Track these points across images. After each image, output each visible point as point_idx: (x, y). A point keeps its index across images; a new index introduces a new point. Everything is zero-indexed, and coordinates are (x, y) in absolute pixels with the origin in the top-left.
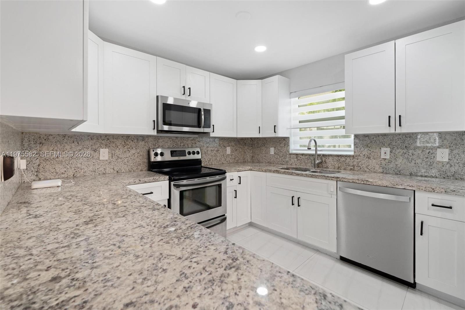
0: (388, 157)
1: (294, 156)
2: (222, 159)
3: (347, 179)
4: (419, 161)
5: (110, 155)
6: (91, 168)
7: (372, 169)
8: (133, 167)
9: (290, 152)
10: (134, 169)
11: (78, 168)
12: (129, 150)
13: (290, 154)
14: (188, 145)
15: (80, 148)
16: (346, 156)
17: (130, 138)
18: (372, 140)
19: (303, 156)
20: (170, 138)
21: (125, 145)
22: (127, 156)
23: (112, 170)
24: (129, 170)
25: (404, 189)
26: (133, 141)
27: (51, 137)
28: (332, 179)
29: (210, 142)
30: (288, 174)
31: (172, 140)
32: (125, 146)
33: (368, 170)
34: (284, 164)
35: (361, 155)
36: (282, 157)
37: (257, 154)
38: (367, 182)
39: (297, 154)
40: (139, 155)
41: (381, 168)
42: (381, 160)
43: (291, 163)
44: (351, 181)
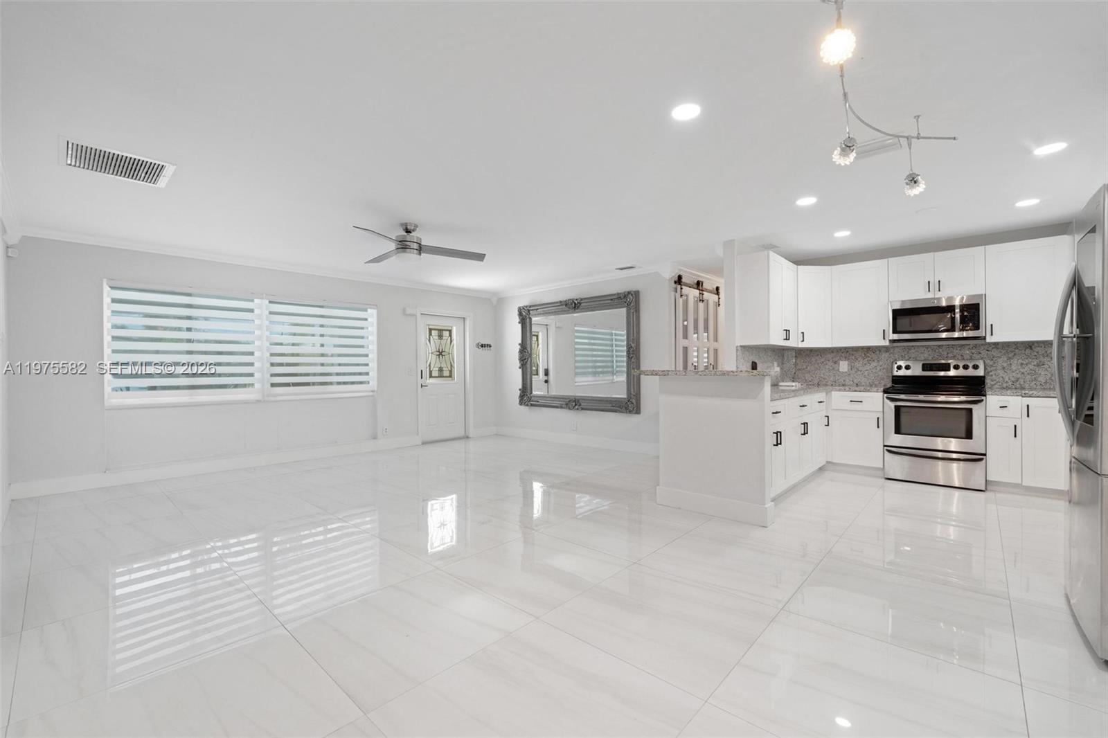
5: (850, 368)
6: (832, 379)
8: (875, 380)
11: (821, 377)
12: (870, 362)
15: (823, 360)
17: (871, 349)
22: (868, 369)
23: (852, 383)
26: (874, 353)
27: (802, 352)
32: (865, 359)
40: (882, 367)
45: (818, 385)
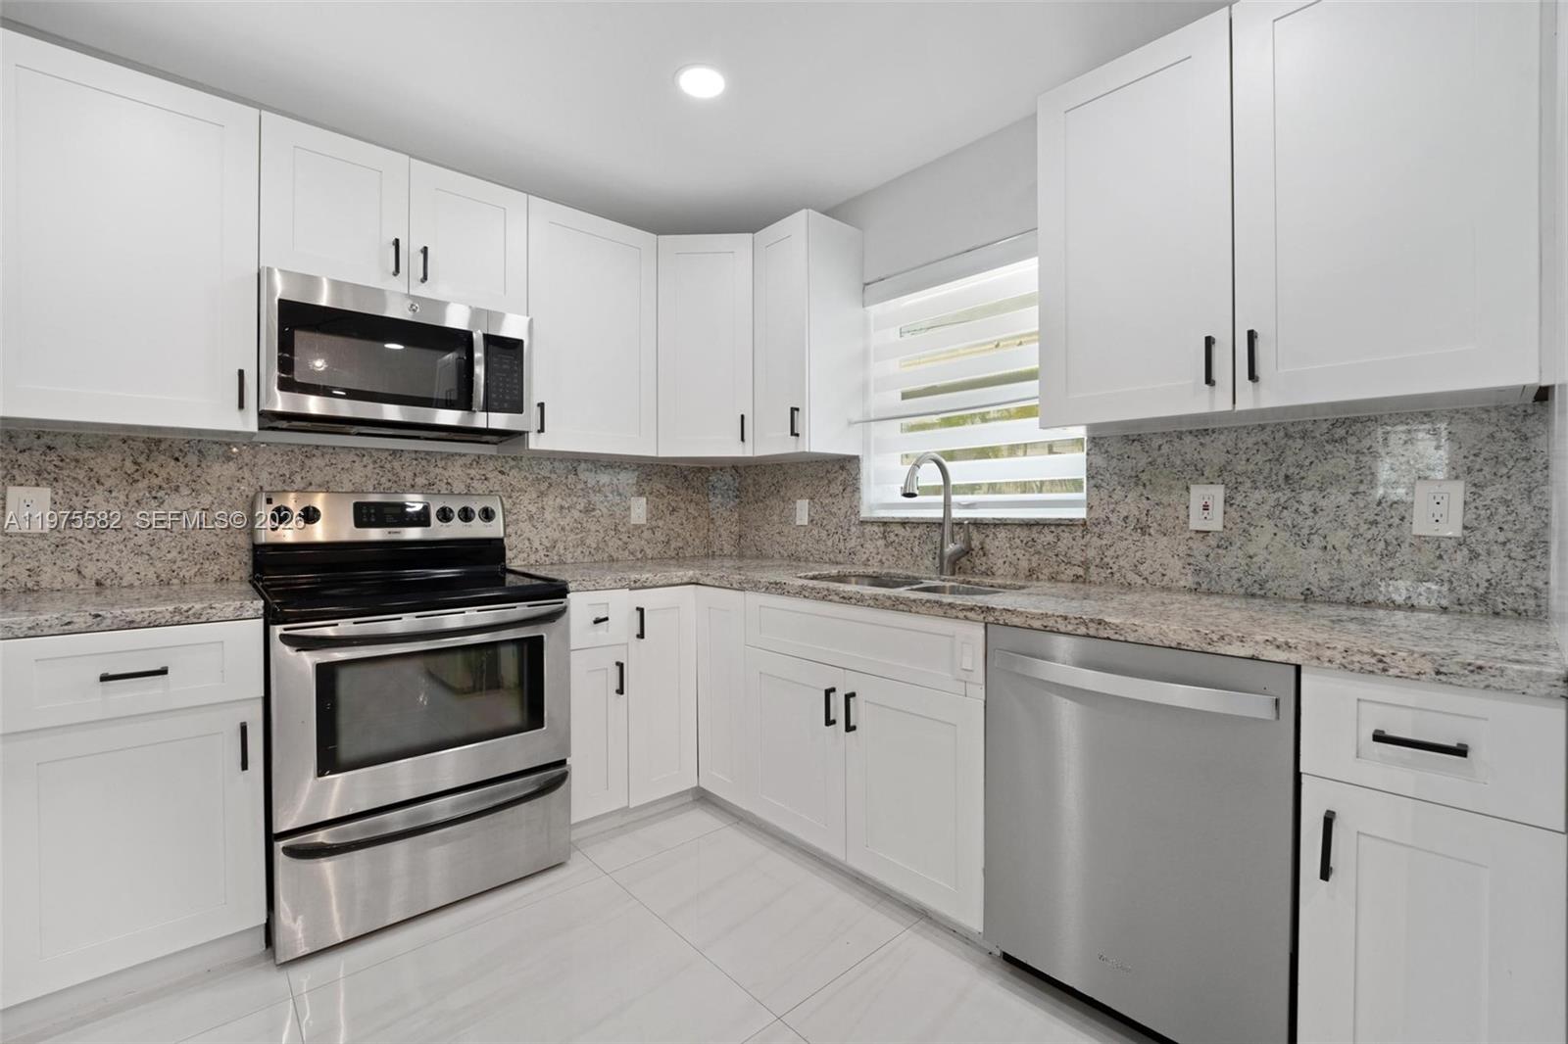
0: (1215, 523)
1: (876, 528)
2: (610, 544)
3: (1022, 613)
4: (1340, 538)
7: (1156, 578)
8: (179, 563)
9: (865, 514)
10: (188, 572)
12: (161, 494)
13: (863, 523)
14: (448, 483)
16: (1059, 524)
17: (163, 446)
18: (1155, 454)
19: (904, 528)
20: (361, 453)
21: (136, 476)
24: (158, 577)
25: (1252, 658)
26: (177, 459)
28: (969, 614)
29: (554, 476)
30: (816, 599)
31: (375, 462)
32: (137, 481)
33: (1140, 581)
34: (841, 564)
35: (1113, 518)
36: (836, 536)
37: (755, 524)
38: (1101, 627)
39: (885, 523)
41: (1189, 570)
42: (1188, 535)
43: (865, 556)
44: (1037, 624)
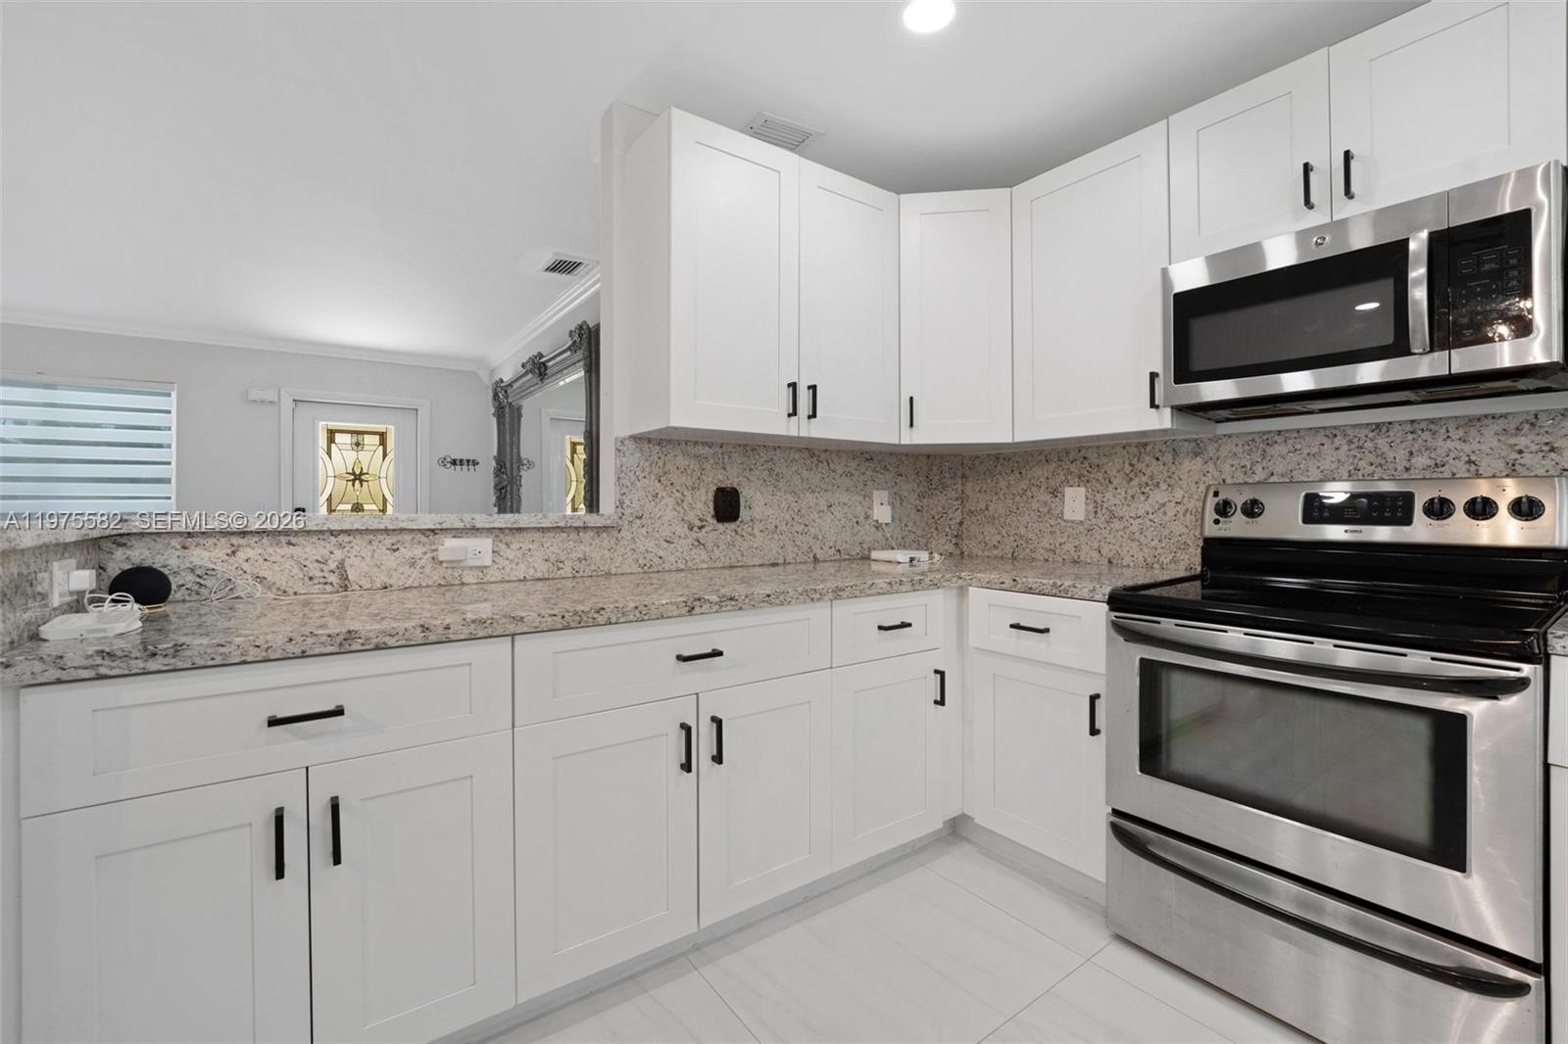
5: (1091, 507)
6: (1045, 542)
8: (1160, 551)
11: (1021, 537)
12: (1147, 490)
15: (1024, 485)
17: (1148, 448)
21: (1132, 475)
22: (1141, 512)
23: (1095, 554)
24: (1145, 561)
26: (1158, 459)
31: (1351, 442)
32: (1131, 479)
40: (1181, 509)
45: (1014, 558)
